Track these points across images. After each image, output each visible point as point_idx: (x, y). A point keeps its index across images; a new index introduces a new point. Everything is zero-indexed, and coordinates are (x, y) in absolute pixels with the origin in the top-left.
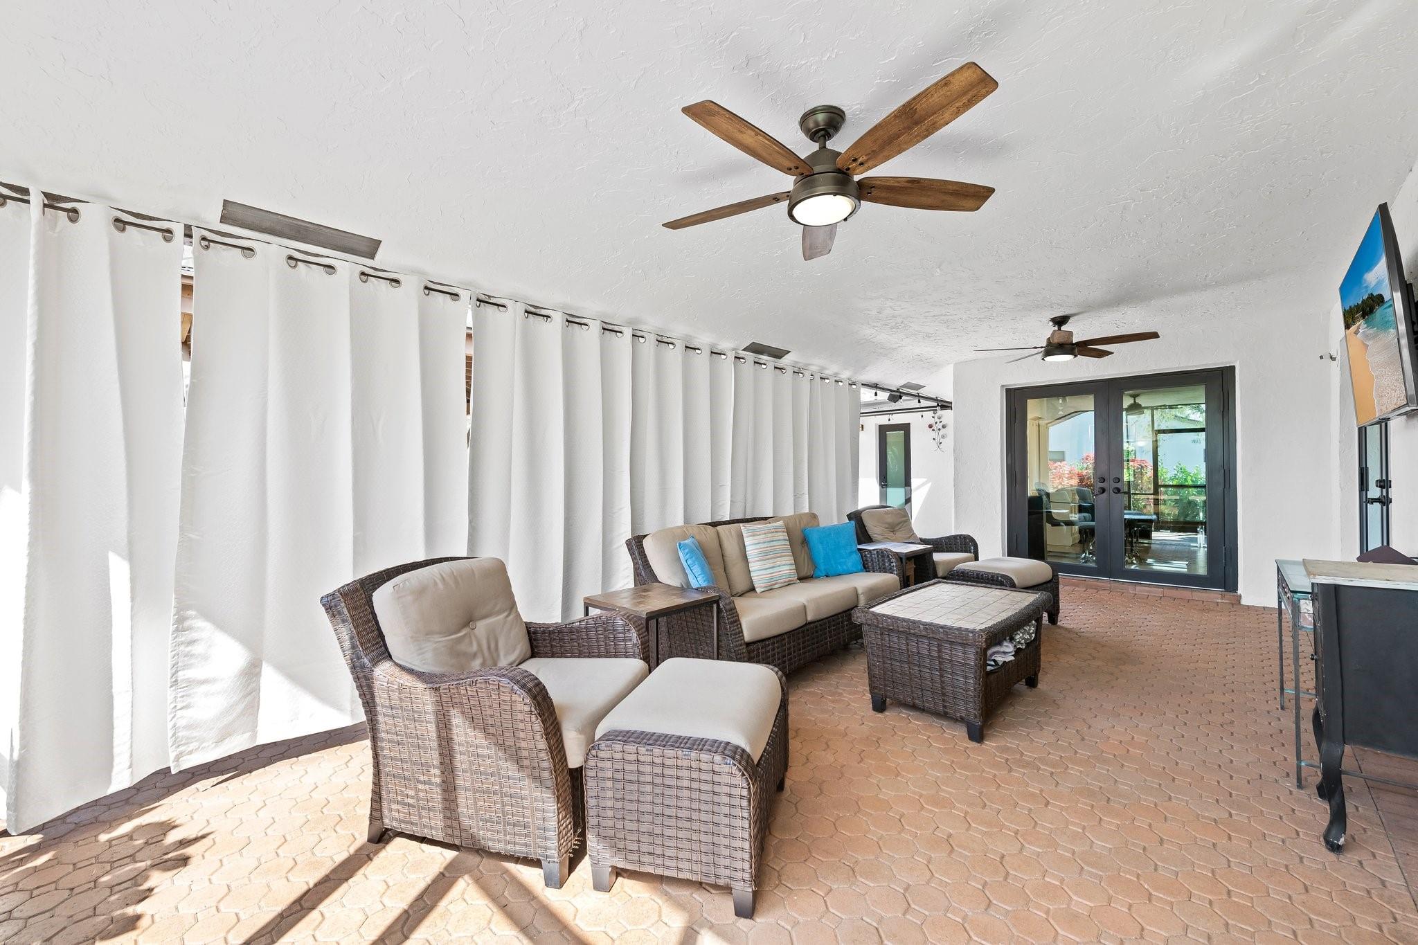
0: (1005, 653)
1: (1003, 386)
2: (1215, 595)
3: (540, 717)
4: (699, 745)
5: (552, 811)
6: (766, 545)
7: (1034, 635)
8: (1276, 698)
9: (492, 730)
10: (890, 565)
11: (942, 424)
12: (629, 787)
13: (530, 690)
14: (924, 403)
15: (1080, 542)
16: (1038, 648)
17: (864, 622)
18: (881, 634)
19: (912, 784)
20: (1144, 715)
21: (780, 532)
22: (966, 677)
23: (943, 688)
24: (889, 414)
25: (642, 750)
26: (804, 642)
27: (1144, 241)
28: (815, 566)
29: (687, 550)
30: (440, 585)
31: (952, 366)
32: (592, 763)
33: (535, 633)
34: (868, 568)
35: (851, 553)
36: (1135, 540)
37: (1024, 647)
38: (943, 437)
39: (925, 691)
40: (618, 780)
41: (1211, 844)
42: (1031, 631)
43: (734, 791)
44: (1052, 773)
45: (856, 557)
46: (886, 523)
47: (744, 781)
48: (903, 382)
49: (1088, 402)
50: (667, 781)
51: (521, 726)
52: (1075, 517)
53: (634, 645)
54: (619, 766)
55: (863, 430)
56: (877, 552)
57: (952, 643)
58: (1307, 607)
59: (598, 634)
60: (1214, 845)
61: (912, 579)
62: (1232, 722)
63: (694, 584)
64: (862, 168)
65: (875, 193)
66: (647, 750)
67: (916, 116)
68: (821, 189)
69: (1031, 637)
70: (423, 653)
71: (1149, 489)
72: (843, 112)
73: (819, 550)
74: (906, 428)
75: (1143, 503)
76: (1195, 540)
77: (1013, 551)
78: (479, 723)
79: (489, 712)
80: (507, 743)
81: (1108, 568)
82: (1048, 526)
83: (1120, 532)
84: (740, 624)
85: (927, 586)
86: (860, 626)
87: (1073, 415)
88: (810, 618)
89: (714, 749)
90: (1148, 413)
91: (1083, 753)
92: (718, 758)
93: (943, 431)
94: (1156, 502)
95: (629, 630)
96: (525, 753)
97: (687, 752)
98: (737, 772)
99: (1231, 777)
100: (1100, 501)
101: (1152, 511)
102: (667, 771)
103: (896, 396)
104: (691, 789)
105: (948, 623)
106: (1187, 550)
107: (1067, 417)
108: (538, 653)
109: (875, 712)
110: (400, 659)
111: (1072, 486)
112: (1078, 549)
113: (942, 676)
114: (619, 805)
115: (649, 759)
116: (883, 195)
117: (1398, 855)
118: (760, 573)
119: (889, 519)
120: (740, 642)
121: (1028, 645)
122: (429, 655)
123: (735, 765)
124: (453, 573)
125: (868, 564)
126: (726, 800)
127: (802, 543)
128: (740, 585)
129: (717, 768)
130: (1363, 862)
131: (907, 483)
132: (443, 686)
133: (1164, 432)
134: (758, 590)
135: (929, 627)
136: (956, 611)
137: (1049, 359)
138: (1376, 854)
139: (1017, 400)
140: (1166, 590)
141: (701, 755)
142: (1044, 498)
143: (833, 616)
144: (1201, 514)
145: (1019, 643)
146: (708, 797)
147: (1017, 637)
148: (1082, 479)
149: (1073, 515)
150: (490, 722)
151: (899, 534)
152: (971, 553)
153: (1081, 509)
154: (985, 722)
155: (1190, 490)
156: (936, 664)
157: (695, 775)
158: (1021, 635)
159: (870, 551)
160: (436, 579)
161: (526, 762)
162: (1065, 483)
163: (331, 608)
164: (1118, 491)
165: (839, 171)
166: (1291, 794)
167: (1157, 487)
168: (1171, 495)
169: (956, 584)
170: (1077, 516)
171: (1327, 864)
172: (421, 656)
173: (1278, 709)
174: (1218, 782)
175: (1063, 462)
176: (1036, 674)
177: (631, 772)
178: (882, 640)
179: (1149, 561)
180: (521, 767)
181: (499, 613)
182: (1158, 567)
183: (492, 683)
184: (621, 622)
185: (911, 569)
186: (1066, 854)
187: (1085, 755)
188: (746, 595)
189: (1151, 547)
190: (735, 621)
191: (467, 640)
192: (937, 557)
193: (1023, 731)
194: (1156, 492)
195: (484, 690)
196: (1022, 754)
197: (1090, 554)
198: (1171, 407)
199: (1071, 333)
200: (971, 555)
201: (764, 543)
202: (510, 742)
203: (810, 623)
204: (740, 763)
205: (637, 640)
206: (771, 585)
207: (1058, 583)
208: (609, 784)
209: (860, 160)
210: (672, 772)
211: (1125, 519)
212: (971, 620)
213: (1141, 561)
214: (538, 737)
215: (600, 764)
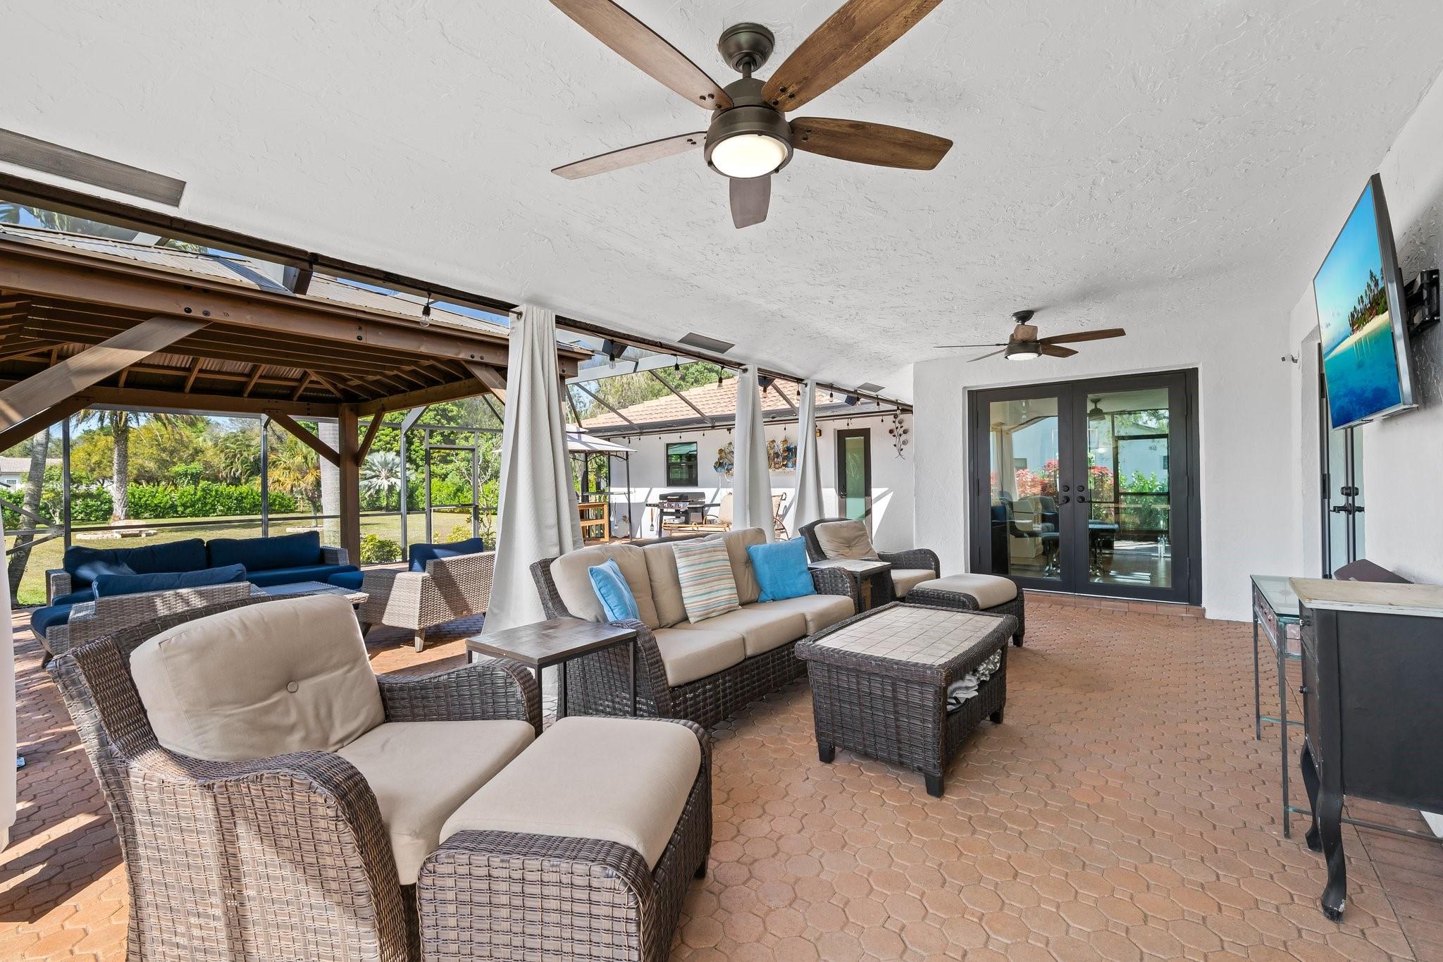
0: (967, 690)
1: (965, 388)
2: (1179, 609)
3: (351, 824)
4: (572, 848)
5: (373, 950)
6: (701, 567)
7: (998, 665)
8: (1250, 726)
9: (286, 843)
10: (843, 586)
11: (903, 429)
12: (478, 911)
13: (337, 786)
14: (884, 407)
15: (1044, 553)
16: (1003, 679)
17: (809, 657)
18: (829, 671)
19: (861, 858)
20: (1117, 752)
21: (719, 551)
22: (924, 721)
23: (898, 734)
24: (848, 418)
25: (496, 861)
26: (742, 682)
27: (1113, 225)
28: (760, 589)
29: (600, 577)
30: (240, 637)
31: (911, 366)
32: (428, 881)
33: (391, 690)
34: (820, 590)
35: (801, 573)
36: (1098, 551)
37: (988, 678)
38: (904, 443)
39: (878, 738)
40: (463, 903)
41: (1201, 918)
42: (996, 660)
43: (617, 913)
44: (1020, 833)
45: (806, 579)
46: (842, 538)
47: (631, 898)
48: (860, 383)
49: (1052, 404)
50: (529, 903)
51: (324, 836)
52: (1038, 527)
53: (518, 702)
54: (464, 884)
55: (820, 435)
56: (830, 571)
57: (907, 681)
58: (1293, 631)
59: (473, 689)
60: (1204, 919)
61: (868, 602)
62: (1209, 757)
63: (611, 618)
64: (793, 102)
65: (812, 139)
66: (502, 861)
67: (855, 29)
68: (743, 126)
69: (995, 666)
70: (205, 732)
71: (1110, 497)
72: (771, 34)
73: (765, 571)
74: (865, 433)
75: (1104, 512)
76: (1156, 550)
77: (976, 567)
78: (269, 835)
79: (281, 818)
80: (307, 860)
81: (1074, 582)
82: (1012, 538)
83: (1085, 541)
84: (663, 665)
85: (883, 611)
86: (805, 662)
87: (1036, 420)
88: (750, 652)
89: (593, 856)
90: (1108, 418)
91: (1054, 804)
92: (597, 869)
93: (904, 437)
94: (1117, 511)
95: (511, 683)
96: (332, 873)
97: (555, 861)
98: (622, 887)
99: (1214, 827)
100: (1064, 511)
101: (1113, 521)
102: (529, 889)
103: (853, 398)
104: (561, 911)
105: (903, 658)
106: (1148, 560)
107: (1030, 423)
108: (393, 716)
109: (822, 763)
110: (168, 743)
111: (1035, 494)
112: (1042, 561)
113: (897, 720)
114: (465, 936)
115: (504, 873)
116: (822, 142)
117: (1401, 920)
118: (694, 601)
119: (845, 534)
120: (662, 687)
121: (992, 676)
122: (213, 736)
123: (619, 877)
124: (263, 619)
125: (820, 584)
126: (606, 924)
127: (747, 562)
128: (671, 614)
129: (595, 883)
130: (1366, 931)
131: (867, 493)
132: (218, 782)
133: (1123, 438)
134: (692, 620)
135: (884, 664)
136: (913, 642)
137: (1012, 357)
138: (1378, 920)
139: (979, 402)
140: (1131, 605)
141: (575, 866)
142: (1008, 508)
143: (778, 648)
144: (1162, 522)
145: (983, 674)
146: (583, 922)
147: (981, 668)
148: (1044, 487)
149: (1036, 525)
150: (283, 830)
151: (855, 550)
152: (932, 569)
153: (1044, 519)
154: (945, 772)
155: (1148, 497)
156: (890, 707)
157: (566, 893)
158: (985, 665)
159: (822, 571)
160: (233, 629)
161: (334, 886)
162: (1028, 491)
163: (60, 676)
164: (1083, 499)
165: (765, 105)
166: (1279, 845)
167: (1117, 494)
168: (1130, 503)
169: (915, 607)
170: (1040, 526)
171: (1327, 937)
172: (200, 737)
173: (1253, 738)
174: (1201, 834)
175: (1025, 470)
176: (1001, 708)
177: (480, 891)
178: (829, 677)
179: (1112, 573)
180: (327, 892)
181: (336, 667)
182: (1121, 579)
183: (283, 778)
184: (502, 673)
185: (867, 589)
186: (1039, 944)
187: (1056, 806)
188: (678, 626)
189: (1112, 558)
190: (657, 662)
191: (280, 709)
192: (896, 575)
193: (988, 779)
194: (1117, 501)
195: (272, 788)
196: (987, 809)
197: (1053, 566)
198: (1130, 413)
199: (1035, 328)
200: (932, 571)
201: (699, 564)
202: (310, 859)
203: (750, 658)
204: (626, 874)
205: (522, 696)
206: (708, 614)
207: (1023, 601)
208: (451, 908)
209: (790, 90)
210: (536, 890)
211: (1090, 529)
212: (929, 652)
213: (1105, 573)
214: (349, 850)
215: (439, 883)
